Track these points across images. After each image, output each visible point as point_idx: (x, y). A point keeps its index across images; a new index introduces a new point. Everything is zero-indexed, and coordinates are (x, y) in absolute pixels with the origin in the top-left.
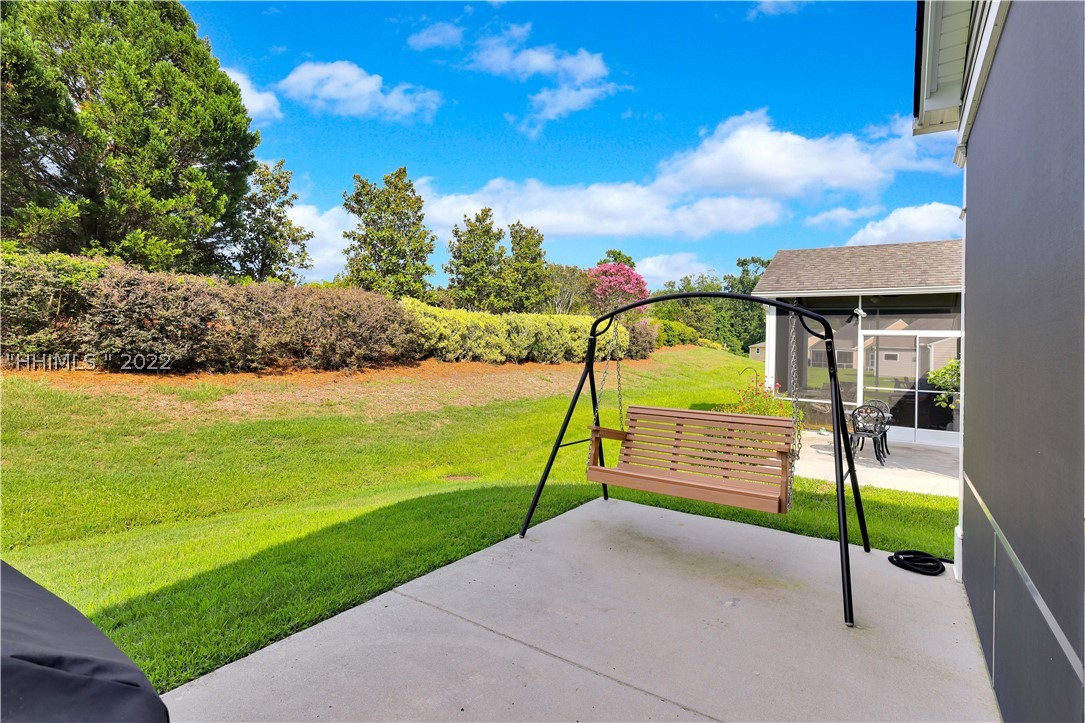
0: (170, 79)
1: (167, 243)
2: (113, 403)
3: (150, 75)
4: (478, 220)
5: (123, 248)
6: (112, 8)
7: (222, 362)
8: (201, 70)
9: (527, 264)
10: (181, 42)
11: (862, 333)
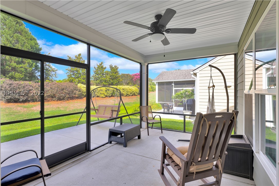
0: (18, 38)
1: (20, 74)
2: (8, 109)
3: (13, 37)
4: (100, 64)
5: (9, 76)
6: (3, 22)
7: (34, 100)
8: (26, 35)
9: (114, 74)
10: (21, 29)
11: (174, 89)
